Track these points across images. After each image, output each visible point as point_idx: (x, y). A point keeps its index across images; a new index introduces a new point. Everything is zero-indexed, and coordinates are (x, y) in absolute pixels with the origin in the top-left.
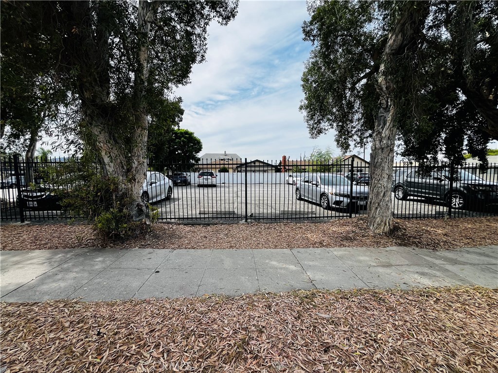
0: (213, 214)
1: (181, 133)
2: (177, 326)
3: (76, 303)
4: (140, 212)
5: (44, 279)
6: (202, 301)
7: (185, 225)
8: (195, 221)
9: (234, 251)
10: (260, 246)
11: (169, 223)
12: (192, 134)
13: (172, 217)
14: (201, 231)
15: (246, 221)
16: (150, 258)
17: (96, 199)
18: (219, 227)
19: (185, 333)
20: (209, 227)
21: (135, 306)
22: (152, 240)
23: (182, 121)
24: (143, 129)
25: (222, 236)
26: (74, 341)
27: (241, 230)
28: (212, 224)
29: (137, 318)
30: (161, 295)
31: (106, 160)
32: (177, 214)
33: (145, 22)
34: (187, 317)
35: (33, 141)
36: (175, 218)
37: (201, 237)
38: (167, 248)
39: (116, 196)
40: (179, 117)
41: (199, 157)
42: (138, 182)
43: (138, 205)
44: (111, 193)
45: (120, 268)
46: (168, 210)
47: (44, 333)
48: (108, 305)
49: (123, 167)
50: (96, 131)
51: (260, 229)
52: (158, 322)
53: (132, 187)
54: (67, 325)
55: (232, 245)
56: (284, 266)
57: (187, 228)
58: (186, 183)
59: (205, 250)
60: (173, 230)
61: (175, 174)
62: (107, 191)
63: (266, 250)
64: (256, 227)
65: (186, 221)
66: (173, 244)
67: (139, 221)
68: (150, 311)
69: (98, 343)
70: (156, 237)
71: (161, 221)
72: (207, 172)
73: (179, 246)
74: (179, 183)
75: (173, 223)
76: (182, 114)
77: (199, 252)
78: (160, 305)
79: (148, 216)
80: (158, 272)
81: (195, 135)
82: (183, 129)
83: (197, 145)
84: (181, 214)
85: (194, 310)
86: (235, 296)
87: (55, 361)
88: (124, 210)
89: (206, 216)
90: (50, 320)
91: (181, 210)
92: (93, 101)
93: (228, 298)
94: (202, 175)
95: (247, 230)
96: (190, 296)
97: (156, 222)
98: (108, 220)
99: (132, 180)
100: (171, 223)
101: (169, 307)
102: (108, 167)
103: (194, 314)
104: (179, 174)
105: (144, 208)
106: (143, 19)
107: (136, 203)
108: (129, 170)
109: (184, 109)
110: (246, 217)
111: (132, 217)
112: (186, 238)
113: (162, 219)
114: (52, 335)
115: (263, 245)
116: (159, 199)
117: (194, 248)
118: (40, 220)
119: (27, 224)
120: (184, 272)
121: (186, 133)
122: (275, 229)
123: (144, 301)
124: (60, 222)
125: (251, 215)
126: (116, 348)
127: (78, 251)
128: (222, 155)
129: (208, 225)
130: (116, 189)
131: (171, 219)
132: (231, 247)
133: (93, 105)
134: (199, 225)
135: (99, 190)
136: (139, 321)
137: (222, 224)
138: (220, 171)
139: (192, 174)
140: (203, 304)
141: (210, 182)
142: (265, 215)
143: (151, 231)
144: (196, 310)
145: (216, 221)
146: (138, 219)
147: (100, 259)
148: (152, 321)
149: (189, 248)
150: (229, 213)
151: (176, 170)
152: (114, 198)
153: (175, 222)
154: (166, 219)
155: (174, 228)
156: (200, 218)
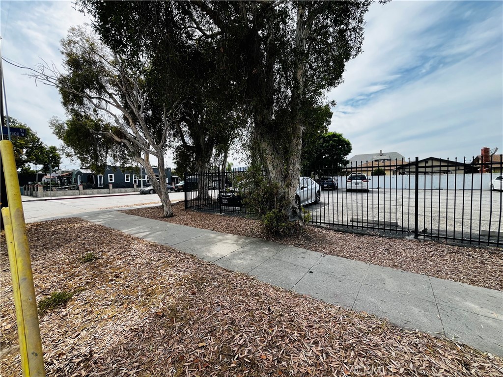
0: (368, 223)
1: (329, 136)
2: (334, 332)
3: (253, 279)
4: (295, 213)
5: (234, 255)
6: (362, 318)
7: (335, 231)
8: (346, 229)
9: (400, 273)
10: (443, 275)
11: (318, 227)
12: (340, 135)
13: (322, 221)
14: (353, 241)
15: (416, 237)
16: (304, 258)
17: (264, 200)
18: (376, 239)
19: (343, 344)
20: (363, 238)
21: (294, 297)
22: (305, 241)
23: (330, 124)
24: (298, 138)
25: (380, 250)
26: (254, 308)
27: (407, 248)
28: (367, 235)
29: (296, 309)
30: (316, 296)
31: (270, 168)
32: (327, 219)
33: (301, 41)
34: (344, 328)
35: (226, 157)
36: (325, 223)
37: (354, 247)
38: (319, 252)
39: (277, 199)
40: (327, 121)
41: (348, 159)
42: (294, 187)
43: (293, 207)
44: (274, 196)
45: (280, 260)
46: (318, 214)
47: (236, 294)
48: (274, 289)
49: (282, 174)
50: (264, 145)
51: (440, 252)
52: (315, 321)
53: (288, 191)
54: (249, 293)
55: (396, 264)
56: (493, 316)
57: (338, 235)
58: (333, 188)
59: (360, 262)
60: (323, 235)
61: (322, 179)
62: (271, 194)
63: (453, 282)
64: (434, 248)
65: (336, 228)
66: (324, 248)
67: (293, 221)
68: (306, 307)
69: (269, 317)
70: (307, 238)
71: (311, 224)
72: (357, 176)
73: (331, 252)
74: (326, 187)
75: (323, 227)
76: (330, 117)
77: (353, 263)
78: (316, 305)
79: (300, 218)
80: (311, 272)
81: (344, 137)
82: (331, 132)
83: (346, 147)
84: (331, 219)
85: (351, 324)
86: (404, 327)
87: (244, 317)
88: (283, 211)
89: (360, 224)
90: (239, 286)
91: (331, 216)
92: (263, 122)
93: (394, 326)
94: (351, 179)
95: (418, 249)
96: (345, 307)
97: (307, 225)
98: (271, 218)
99: (289, 185)
100: (321, 227)
101: (324, 310)
102: (271, 175)
103: (351, 328)
104: (327, 179)
105: (298, 210)
106: (300, 39)
107: (292, 205)
108: (286, 176)
109: (333, 112)
110: (416, 233)
111: (288, 217)
112: (337, 245)
113: (313, 222)
114: (241, 298)
115: (447, 274)
116: (310, 202)
117: (347, 258)
118: (229, 213)
119: (223, 215)
120: (337, 280)
121: (334, 135)
122: (469, 255)
123: (301, 296)
124: (240, 215)
125: (425, 231)
126: (282, 327)
127: (251, 239)
128: (376, 155)
129: (363, 235)
130: (277, 193)
131: (321, 223)
132: (395, 266)
133: (263, 125)
134: (351, 233)
135: (265, 193)
136: (298, 312)
137: (380, 236)
138: (373, 175)
139: (339, 178)
140: (361, 321)
141: (359, 187)
142: (450, 234)
143: (303, 233)
144: (353, 324)
145: (372, 232)
146: (293, 220)
147: (266, 248)
148: (310, 317)
149: (341, 257)
150: (391, 224)
151: (322, 174)
152: (275, 200)
153: (325, 226)
154: (317, 222)
155: (324, 232)
156: (352, 226)
